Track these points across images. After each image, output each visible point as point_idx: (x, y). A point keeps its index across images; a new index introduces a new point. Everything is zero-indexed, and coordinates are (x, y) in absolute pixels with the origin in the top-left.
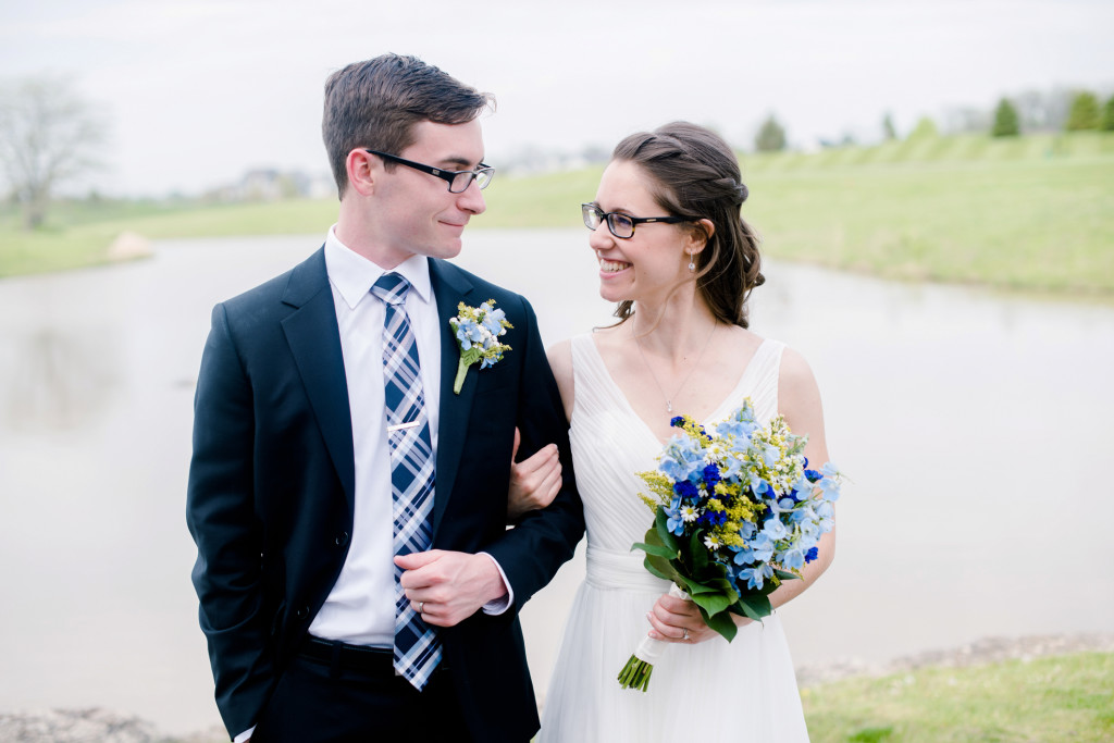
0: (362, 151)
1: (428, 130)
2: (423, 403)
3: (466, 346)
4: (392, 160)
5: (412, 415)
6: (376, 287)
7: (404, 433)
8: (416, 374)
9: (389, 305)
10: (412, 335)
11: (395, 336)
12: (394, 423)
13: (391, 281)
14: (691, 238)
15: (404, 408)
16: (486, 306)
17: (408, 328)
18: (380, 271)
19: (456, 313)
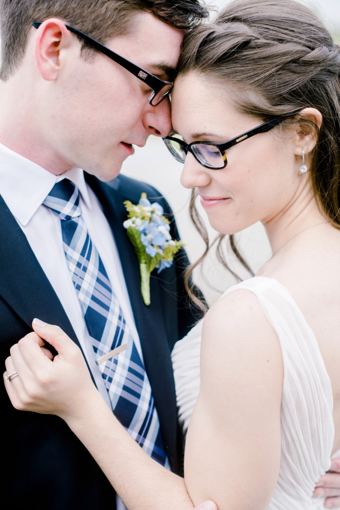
7: (116, 361)
8: (110, 290)
9: (68, 217)
11: (82, 255)
12: (103, 354)
14: (298, 137)
17: (91, 242)
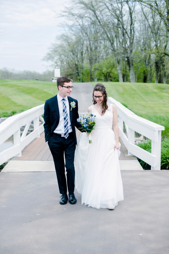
0: (60, 86)
1: (65, 83)
3: (72, 106)
4: (62, 86)
8: (66, 109)
9: (63, 102)
10: (66, 105)
11: (64, 105)
13: (63, 99)
15: (65, 112)
16: (73, 102)
18: (62, 98)
19: (71, 103)
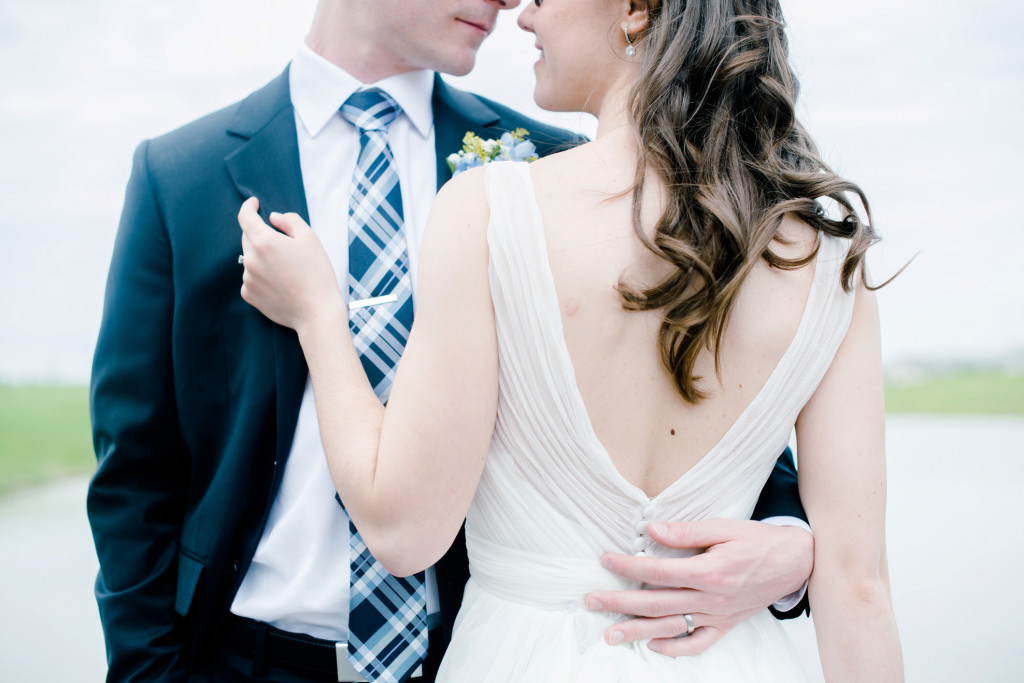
2: (405, 270)
5: (387, 285)
6: (348, 108)
7: (372, 312)
8: (396, 228)
9: (362, 131)
10: (395, 175)
11: (367, 174)
12: (358, 297)
17: (387, 164)
